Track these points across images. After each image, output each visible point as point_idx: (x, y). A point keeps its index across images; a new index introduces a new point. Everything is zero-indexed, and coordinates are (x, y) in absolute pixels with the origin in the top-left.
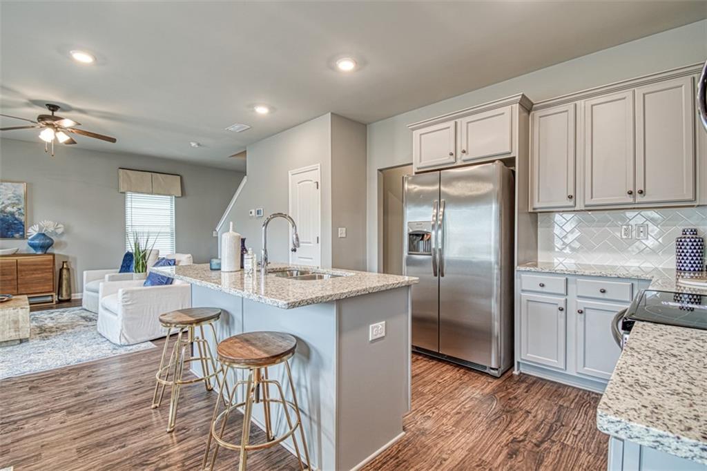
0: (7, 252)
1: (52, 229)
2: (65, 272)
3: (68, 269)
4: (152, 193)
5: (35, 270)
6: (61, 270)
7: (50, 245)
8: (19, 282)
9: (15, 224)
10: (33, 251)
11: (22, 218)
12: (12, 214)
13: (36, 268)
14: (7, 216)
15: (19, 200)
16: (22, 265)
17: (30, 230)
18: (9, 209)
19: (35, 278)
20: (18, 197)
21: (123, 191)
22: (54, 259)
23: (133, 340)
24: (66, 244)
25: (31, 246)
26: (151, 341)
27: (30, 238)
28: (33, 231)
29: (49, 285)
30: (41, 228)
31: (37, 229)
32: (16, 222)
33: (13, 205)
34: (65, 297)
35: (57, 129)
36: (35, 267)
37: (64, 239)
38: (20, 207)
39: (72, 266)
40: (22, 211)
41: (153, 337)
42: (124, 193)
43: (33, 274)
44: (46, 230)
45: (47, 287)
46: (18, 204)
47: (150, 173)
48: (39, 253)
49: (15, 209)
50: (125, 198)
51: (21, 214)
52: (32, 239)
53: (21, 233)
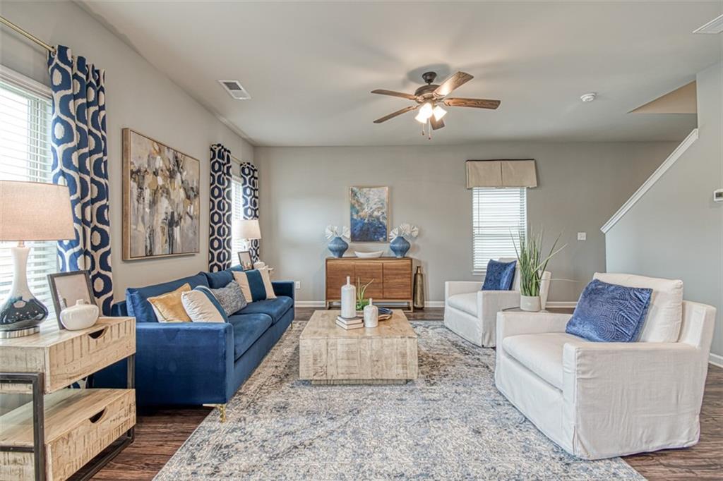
0: (374, 255)
1: (408, 233)
2: (419, 277)
3: (422, 275)
4: (502, 186)
5: (397, 274)
6: (416, 275)
7: (407, 249)
8: (384, 286)
9: (380, 228)
10: (393, 254)
11: (385, 222)
12: (378, 218)
13: (397, 272)
14: (374, 220)
15: (382, 204)
16: (386, 269)
17: (391, 234)
18: (376, 213)
19: (397, 282)
20: (381, 201)
21: (470, 187)
22: (412, 264)
23: (595, 452)
24: (418, 248)
25: (393, 250)
26: (622, 457)
27: (392, 241)
28: (393, 235)
29: (408, 292)
30: (400, 232)
31: (397, 233)
32: (380, 226)
33: (379, 209)
34: (419, 305)
35: (435, 101)
36: (395, 272)
37: (417, 242)
38: (383, 211)
39: (424, 272)
40: (385, 215)
41: (627, 451)
42: (471, 189)
43: (395, 278)
44: (404, 234)
45: (406, 293)
46: (381, 208)
47: (499, 162)
48: (399, 257)
49: (380, 214)
50: (472, 194)
51: (384, 218)
52: (394, 243)
53: (384, 237)
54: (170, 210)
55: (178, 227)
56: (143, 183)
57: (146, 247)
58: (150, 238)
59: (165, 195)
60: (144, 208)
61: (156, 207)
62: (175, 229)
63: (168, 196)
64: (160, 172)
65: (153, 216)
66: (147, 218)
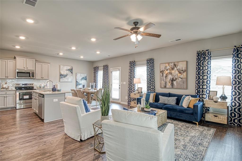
54: (172, 77)
55: (175, 81)
56: (163, 73)
57: (164, 86)
58: (165, 84)
59: (170, 74)
60: (163, 78)
61: (167, 77)
62: (174, 82)
63: (171, 74)
64: (168, 69)
65: (166, 79)
66: (164, 80)
